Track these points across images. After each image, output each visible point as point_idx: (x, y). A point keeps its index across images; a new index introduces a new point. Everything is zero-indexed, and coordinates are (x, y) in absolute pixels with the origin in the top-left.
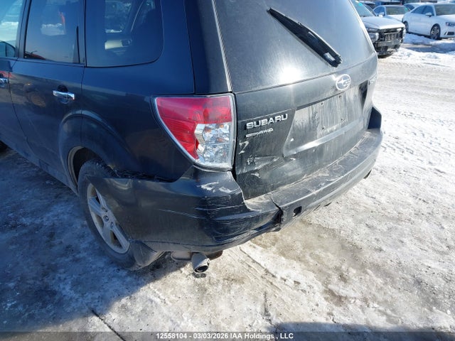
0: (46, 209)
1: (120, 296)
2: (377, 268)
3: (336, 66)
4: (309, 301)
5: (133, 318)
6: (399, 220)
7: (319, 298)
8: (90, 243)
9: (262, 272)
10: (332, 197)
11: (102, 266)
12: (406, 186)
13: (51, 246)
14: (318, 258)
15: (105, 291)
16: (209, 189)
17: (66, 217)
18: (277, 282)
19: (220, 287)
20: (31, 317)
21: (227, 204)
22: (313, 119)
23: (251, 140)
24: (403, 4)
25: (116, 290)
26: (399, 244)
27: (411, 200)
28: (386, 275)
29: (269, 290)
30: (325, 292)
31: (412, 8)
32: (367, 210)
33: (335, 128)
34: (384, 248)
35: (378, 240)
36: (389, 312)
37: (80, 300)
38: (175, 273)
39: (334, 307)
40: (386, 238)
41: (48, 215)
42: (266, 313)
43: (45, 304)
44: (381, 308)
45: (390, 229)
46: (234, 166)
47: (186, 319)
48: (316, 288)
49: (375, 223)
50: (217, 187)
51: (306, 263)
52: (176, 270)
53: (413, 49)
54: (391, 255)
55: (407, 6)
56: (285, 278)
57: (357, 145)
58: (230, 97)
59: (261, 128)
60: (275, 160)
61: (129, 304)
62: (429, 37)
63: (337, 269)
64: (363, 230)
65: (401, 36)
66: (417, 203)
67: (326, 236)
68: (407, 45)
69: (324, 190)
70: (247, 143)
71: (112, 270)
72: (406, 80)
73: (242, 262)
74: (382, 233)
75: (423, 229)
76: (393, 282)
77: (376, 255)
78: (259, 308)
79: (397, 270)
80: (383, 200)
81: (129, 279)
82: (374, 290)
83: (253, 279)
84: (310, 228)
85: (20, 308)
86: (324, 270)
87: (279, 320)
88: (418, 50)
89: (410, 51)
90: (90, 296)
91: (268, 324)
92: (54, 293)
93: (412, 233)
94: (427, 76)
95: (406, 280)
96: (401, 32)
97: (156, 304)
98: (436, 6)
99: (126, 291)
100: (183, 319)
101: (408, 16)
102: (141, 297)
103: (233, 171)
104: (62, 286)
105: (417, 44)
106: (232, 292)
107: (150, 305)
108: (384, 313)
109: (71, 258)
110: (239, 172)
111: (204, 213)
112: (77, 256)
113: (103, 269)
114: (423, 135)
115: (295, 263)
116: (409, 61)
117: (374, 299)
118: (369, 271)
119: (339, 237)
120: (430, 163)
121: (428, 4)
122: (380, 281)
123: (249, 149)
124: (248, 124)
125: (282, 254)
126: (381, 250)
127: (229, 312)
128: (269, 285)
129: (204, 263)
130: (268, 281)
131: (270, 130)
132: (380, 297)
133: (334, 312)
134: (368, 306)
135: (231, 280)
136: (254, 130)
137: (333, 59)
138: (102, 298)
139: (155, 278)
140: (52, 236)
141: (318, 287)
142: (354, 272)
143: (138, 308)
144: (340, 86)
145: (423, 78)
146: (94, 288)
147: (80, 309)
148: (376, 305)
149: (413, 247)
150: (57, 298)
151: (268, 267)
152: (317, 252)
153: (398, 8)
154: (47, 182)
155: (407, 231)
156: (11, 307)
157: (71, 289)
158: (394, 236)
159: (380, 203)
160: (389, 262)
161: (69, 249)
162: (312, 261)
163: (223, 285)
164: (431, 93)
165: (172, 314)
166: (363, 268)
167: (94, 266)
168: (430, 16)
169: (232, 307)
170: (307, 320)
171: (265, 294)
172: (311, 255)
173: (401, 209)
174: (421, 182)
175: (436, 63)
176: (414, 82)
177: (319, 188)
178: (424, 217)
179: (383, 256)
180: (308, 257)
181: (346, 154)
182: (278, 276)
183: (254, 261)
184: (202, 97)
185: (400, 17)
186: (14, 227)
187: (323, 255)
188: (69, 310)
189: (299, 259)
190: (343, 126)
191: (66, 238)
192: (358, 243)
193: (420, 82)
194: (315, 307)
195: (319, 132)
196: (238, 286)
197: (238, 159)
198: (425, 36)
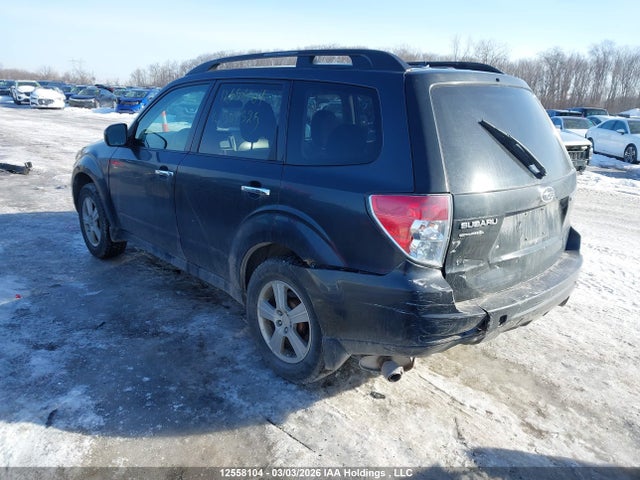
0: (188, 319)
1: (294, 409)
2: (580, 408)
3: (540, 178)
4: (505, 430)
5: (314, 429)
6: (601, 362)
7: (516, 428)
8: (248, 356)
9: (449, 400)
10: (536, 313)
11: (267, 378)
12: (608, 328)
13: (205, 356)
14: (509, 391)
15: (277, 403)
16: (421, 284)
17: (213, 328)
18: (467, 409)
19: (404, 409)
20: (203, 420)
21: (437, 302)
22: (517, 229)
23: (464, 240)
24: (585, 116)
25: (289, 403)
26: (605, 386)
27: (614, 343)
28: (590, 414)
29: (459, 416)
30: (522, 424)
31: (598, 122)
32: (561, 348)
33: (536, 240)
34: (586, 389)
35: (578, 380)
36: (597, 449)
37: (251, 408)
38: (351, 392)
39: (535, 439)
40: (587, 379)
41: (192, 325)
42: (460, 436)
43: (214, 410)
44: (588, 445)
45: (592, 370)
46: (444, 265)
47: (373, 434)
48: (512, 420)
49: (573, 363)
50: (428, 283)
51: (497, 395)
52: (350, 389)
53: (602, 173)
54: (594, 397)
55: (591, 119)
56: (475, 406)
57: (557, 264)
58: (449, 197)
59: (474, 229)
60: (482, 265)
61: (306, 416)
62: (622, 159)
63: (533, 405)
64: (560, 369)
65: (587, 156)
66: (622, 346)
67: (515, 371)
68: (594, 168)
69: (528, 302)
70: (459, 242)
71: (279, 383)
72: (595, 210)
73: (425, 389)
74: (582, 373)
75: (631, 373)
76: (599, 421)
77: (578, 394)
78: (451, 432)
79: (603, 411)
80: (581, 339)
81: (300, 393)
82: (578, 427)
83: (438, 405)
84: (496, 363)
85: (188, 411)
86: (518, 403)
87: (476, 445)
88: (608, 174)
89: (599, 175)
90: (261, 406)
91: (464, 447)
92: (221, 401)
93: (617, 375)
94: (623, 206)
95: (615, 421)
96: (587, 150)
97: (337, 419)
98: (629, 122)
99: (300, 404)
100: (370, 434)
101: (594, 131)
102: (319, 412)
103: (443, 270)
104: (228, 394)
105: (607, 167)
106: (418, 415)
107: (329, 418)
108: (592, 450)
109: (229, 369)
110: (448, 272)
111: (413, 309)
112: (236, 367)
113: (268, 381)
114: (624, 274)
115: (484, 394)
116: (598, 187)
117: (580, 436)
118: (571, 409)
119: (531, 373)
120: (634, 304)
121: (618, 118)
122: (584, 420)
123: (459, 249)
124: (462, 224)
125: (467, 384)
126: (582, 390)
127: (419, 432)
128: (457, 411)
129: (399, 370)
130: (456, 408)
131: (481, 232)
132: (586, 434)
133: (536, 444)
134: (573, 442)
135: (414, 404)
136: (467, 230)
137: (537, 171)
138: (275, 409)
139: (329, 395)
140: (201, 346)
141: (514, 419)
142: (554, 408)
143: (318, 421)
144: (544, 197)
145: (618, 209)
146: (263, 399)
147: (254, 416)
148: (582, 441)
149: (620, 390)
150: (226, 404)
151: (455, 395)
152: (507, 386)
153: (579, 121)
154: (178, 292)
155: (611, 373)
156: (178, 408)
157: (239, 397)
158: (597, 378)
159: (577, 343)
160: (593, 402)
161: (224, 361)
162: (503, 394)
163: (407, 407)
164: (629, 227)
165: (356, 429)
166: (563, 405)
167: (258, 379)
168: (623, 134)
169: (420, 427)
170: (506, 447)
171: (456, 420)
172: (501, 388)
173: (603, 351)
174: (625, 324)
175: (634, 192)
176: (607, 212)
177: (523, 299)
178: (630, 361)
179: (586, 395)
180: (498, 390)
181: (547, 272)
182: (467, 404)
183: (437, 389)
184: (422, 196)
185: (583, 132)
186: (156, 334)
187: (515, 389)
188: (242, 416)
189: (487, 391)
190: (544, 240)
191: (219, 349)
192: (555, 381)
193: (614, 213)
194: (513, 437)
195: (522, 243)
196: (424, 410)
197: (449, 258)
198: (618, 158)
